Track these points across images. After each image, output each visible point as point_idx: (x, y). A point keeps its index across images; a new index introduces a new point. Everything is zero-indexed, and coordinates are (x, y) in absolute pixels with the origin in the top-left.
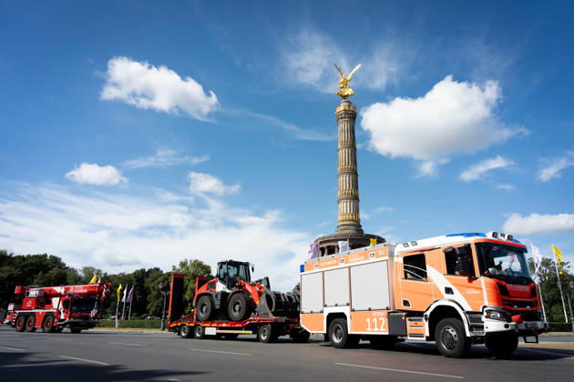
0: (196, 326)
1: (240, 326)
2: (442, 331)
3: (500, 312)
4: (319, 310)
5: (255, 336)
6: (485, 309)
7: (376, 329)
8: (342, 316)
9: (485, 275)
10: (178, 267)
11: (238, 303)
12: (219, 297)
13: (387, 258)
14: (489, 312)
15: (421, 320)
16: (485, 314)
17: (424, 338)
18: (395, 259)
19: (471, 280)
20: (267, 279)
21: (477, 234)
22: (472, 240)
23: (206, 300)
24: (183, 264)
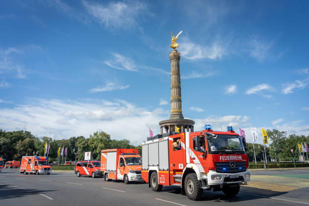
10: (93, 135)
24: (95, 134)
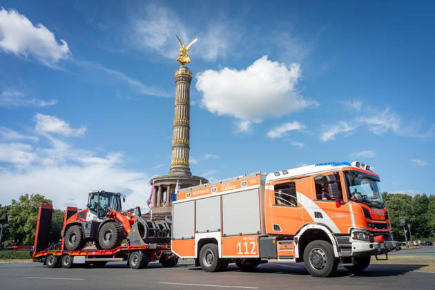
0: (64, 255)
1: (110, 253)
2: (311, 253)
3: (365, 234)
4: (190, 237)
5: (126, 262)
6: (353, 231)
7: (247, 253)
8: (214, 241)
9: (352, 200)
10: (18, 200)
11: (109, 232)
12: (90, 226)
13: (258, 186)
14: (356, 233)
15: (291, 243)
16: (353, 235)
17: (294, 260)
18: (267, 187)
19: (338, 206)
20: (139, 208)
21: (344, 163)
22: (340, 168)
23: (75, 229)
24: (23, 199)
